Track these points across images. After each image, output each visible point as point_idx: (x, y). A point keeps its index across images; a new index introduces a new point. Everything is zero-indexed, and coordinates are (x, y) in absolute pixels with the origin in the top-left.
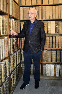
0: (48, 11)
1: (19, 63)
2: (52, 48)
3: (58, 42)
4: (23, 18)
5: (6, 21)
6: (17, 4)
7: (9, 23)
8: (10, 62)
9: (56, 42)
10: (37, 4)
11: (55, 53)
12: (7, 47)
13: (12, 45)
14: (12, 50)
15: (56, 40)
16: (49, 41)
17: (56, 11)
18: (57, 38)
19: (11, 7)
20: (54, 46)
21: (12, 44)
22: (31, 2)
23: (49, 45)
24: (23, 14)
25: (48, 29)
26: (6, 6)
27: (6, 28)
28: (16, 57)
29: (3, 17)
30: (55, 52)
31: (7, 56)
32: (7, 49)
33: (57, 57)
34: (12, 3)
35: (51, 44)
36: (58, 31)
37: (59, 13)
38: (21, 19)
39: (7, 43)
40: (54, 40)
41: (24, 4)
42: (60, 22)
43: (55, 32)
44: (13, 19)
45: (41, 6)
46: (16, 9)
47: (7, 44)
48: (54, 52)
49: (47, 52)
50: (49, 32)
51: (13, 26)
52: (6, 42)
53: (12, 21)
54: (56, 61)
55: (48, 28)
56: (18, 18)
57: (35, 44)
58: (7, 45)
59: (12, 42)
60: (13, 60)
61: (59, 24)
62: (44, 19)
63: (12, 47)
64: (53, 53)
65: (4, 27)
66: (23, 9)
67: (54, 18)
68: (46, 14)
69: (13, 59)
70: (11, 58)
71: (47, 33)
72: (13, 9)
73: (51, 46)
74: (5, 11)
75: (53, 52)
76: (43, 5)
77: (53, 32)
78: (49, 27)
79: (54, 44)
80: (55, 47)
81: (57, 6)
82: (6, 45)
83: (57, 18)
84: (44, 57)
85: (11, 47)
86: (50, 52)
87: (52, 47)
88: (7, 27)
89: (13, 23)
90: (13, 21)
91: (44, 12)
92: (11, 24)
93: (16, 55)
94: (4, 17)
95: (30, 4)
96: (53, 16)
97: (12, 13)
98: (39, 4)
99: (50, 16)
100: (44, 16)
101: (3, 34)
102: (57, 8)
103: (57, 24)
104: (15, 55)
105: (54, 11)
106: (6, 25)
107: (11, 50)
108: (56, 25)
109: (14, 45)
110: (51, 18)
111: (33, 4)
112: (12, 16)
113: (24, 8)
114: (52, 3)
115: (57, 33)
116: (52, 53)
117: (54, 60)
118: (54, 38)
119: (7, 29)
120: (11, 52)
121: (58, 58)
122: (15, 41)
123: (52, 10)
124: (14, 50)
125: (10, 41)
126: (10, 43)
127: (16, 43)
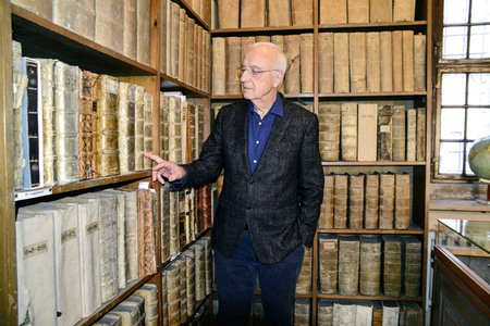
0: (345, 56)
1: (207, 297)
2: (364, 227)
3: (390, 200)
4: (227, 87)
5: (146, 109)
6: (198, 22)
7: (162, 116)
8: (161, 298)
9: (380, 202)
10: (292, 23)
11: (378, 254)
12: (151, 230)
13: (172, 217)
14: (172, 239)
15: (380, 193)
16: (349, 195)
17: (380, 57)
18: (388, 180)
19: (170, 39)
20: (371, 219)
21: (171, 211)
22: (262, 14)
23: (348, 215)
24: (227, 70)
25: (346, 142)
26: (146, 34)
27: (146, 139)
28: (193, 270)
29: (133, 90)
30: (377, 246)
31: (149, 273)
32: (150, 239)
33: (387, 269)
34: (175, 20)
35: (357, 209)
36: (390, 150)
37: (398, 64)
38: (219, 91)
39: (149, 209)
40: (372, 192)
41: (230, 24)
42: (398, 108)
43: (379, 155)
44: (178, 94)
45: (311, 31)
46: (195, 48)
47: (150, 215)
48: (372, 249)
49: (338, 246)
50: (349, 154)
51: (178, 129)
52: (145, 206)
53: (172, 106)
54: (382, 288)
55: (344, 133)
56: (205, 90)
58: (151, 221)
59: (172, 204)
60: (176, 289)
61: (395, 116)
62: (326, 92)
63: (172, 226)
64: (366, 250)
65: (137, 136)
66: (227, 45)
67: (374, 90)
68: (337, 71)
69: (178, 283)
70: (169, 278)
71: (341, 158)
72: (181, 46)
73: (356, 220)
74: (140, 59)
75: (365, 245)
76: (321, 30)
77: (368, 154)
78: (349, 131)
79: (374, 210)
80: (378, 223)
81: (387, 34)
82: (145, 220)
83: (387, 90)
84: (322, 268)
85: (167, 228)
86: (354, 249)
87: (364, 224)
88: (150, 135)
89: (178, 115)
90: (178, 104)
91: (326, 63)
92: (172, 117)
93: (194, 260)
94: (139, 90)
95: (261, 26)
96: (370, 80)
97: (177, 65)
98: (304, 21)
99: (356, 78)
100: (326, 79)
101: (131, 167)
102: (386, 45)
103: (389, 116)
104: (188, 261)
105: (373, 55)
106: (146, 124)
107: (167, 240)
108: (383, 119)
109: (182, 217)
110: (359, 90)
111: (272, 24)
112: (176, 81)
113: (232, 40)
114: (362, 21)
115: (388, 158)
116: (363, 253)
117: (371, 286)
118: (372, 180)
119: (150, 143)
120: (167, 251)
121: (392, 275)
122: (187, 196)
123: (364, 52)
124: (185, 238)
125: (165, 199)
126: (164, 208)
127: (192, 207)
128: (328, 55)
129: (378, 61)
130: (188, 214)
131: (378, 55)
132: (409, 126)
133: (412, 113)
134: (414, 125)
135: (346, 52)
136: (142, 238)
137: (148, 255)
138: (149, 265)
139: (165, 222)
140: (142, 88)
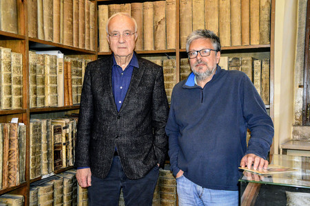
0: (201, 17)
5: (14, 64)
13: (44, 145)
14: (44, 162)
17: (231, 17)
19: (42, 11)
21: (43, 141)
27: (15, 86)
31: (13, 185)
32: (15, 160)
37: (246, 21)
38: (104, 49)
39: (15, 138)
44: (55, 53)
47: (15, 142)
51: (55, 80)
52: (11, 135)
57: (136, 144)
58: (16, 146)
59: (43, 136)
60: (49, 202)
61: (243, 66)
63: (44, 152)
65: (4, 84)
66: (110, 11)
72: (55, 15)
82: (10, 145)
83: (237, 44)
85: (37, 153)
88: (19, 82)
89: (53, 68)
91: (185, 23)
96: (222, 37)
102: (236, 5)
106: (14, 76)
107: (37, 161)
112: (50, 43)
113: (113, 6)
119: (20, 89)
120: (37, 170)
122: (64, 131)
123: (216, 13)
124: (61, 163)
125: (34, 131)
126: (34, 138)
127: (70, 140)
128: (187, 16)
129: (228, 20)
130: (64, 144)
131: (228, 14)
132: (255, 75)
133: (257, 63)
134: (259, 74)
135: (202, 14)
136: (6, 158)
137: (12, 171)
138: (13, 179)
139: (35, 148)
140: (8, 50)
